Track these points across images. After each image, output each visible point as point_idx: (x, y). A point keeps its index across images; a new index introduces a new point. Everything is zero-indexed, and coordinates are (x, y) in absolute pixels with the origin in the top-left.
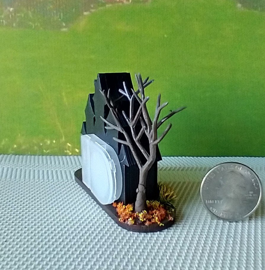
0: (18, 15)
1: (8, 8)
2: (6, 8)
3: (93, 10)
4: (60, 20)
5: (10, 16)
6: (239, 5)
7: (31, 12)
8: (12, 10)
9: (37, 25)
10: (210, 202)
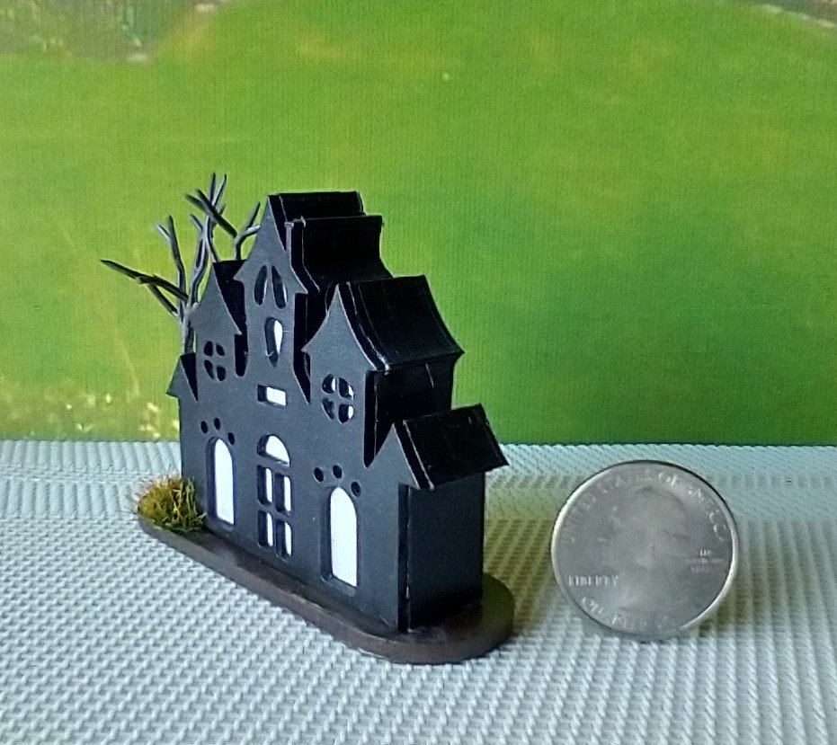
10: (580, 582)
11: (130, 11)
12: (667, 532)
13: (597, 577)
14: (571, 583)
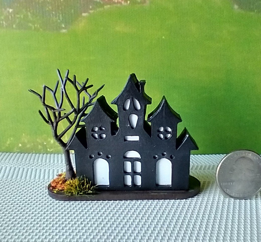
0: (18, 16)
1: (8, 9)
2: (5, 9)
3: (91, 12)
4: (59, 21)
5: (10, 17)
6: (236, 7)
7: (30, 13)
8: (12, 12)
9: (37, 26)
10: (224, 184)
11: (61, 16)
12: (248, 169)
13: (229, 183)
14: (222, 184)
